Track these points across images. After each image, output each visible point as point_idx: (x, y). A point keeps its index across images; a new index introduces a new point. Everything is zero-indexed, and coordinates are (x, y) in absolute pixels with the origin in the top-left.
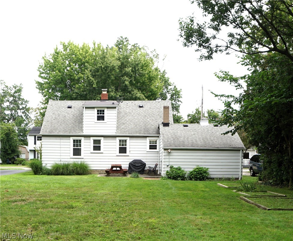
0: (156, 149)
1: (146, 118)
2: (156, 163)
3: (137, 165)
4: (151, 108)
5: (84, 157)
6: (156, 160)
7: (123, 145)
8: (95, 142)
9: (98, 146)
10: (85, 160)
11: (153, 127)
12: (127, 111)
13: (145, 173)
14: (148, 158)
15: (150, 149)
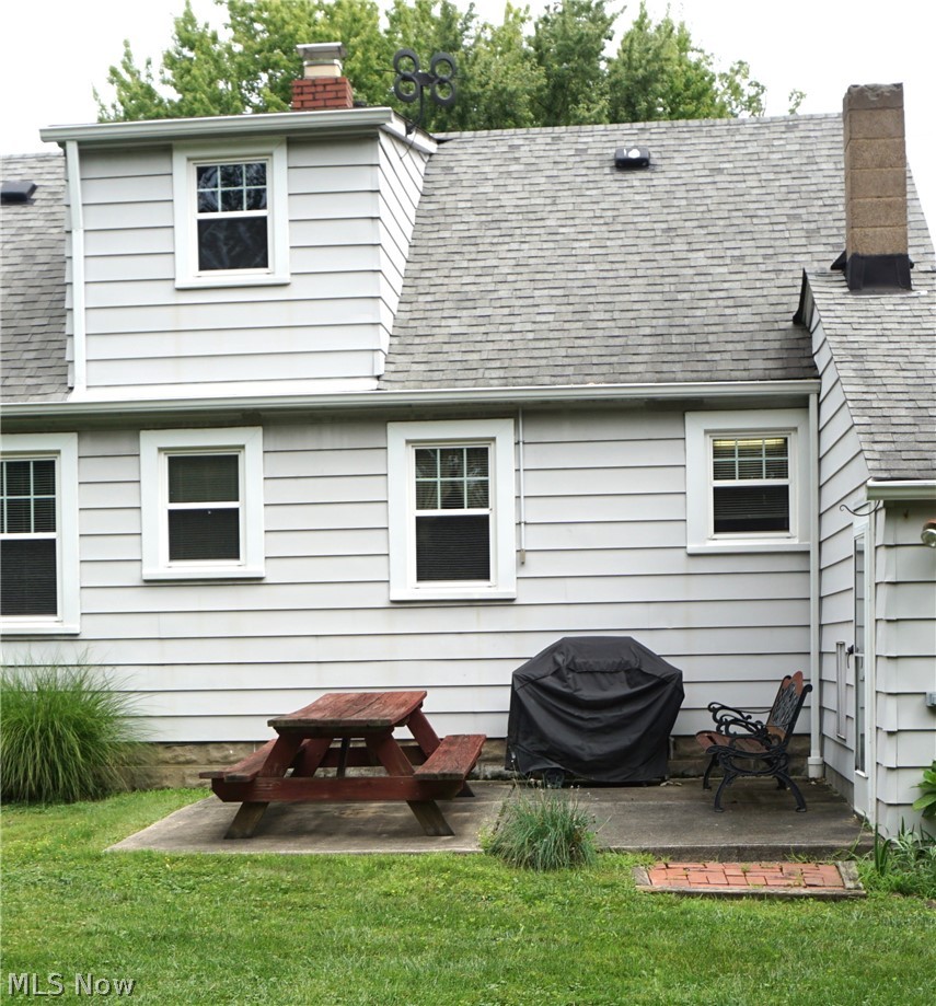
0: (781, 524)
1: (680, 245)
2: (789, 667)
3: (588, 693)
4: (720, 171)
5: (88, 629)
6: (790, 640)
7: (453, 500)
8: (188, 474)
9: (215, 511)
10: (97, 654)
11: (744, 314)
12: (507, 200)
13: (682, 765)
14: (700, 616)
15: (721, 526)
